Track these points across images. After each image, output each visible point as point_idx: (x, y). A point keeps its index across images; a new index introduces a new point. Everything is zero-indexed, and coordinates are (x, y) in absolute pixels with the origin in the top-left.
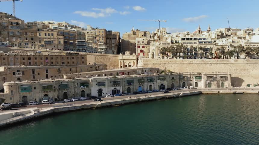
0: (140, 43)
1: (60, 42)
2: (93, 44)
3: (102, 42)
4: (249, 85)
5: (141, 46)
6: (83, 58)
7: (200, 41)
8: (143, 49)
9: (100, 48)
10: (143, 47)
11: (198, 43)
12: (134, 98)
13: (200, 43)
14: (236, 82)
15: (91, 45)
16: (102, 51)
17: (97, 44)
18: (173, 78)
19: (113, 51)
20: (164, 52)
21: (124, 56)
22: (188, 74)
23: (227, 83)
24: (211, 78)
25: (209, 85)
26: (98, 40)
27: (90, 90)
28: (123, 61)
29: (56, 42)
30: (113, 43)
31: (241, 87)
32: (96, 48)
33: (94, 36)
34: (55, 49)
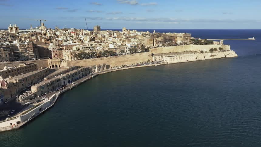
0: (54, 49)
1: (6, 55)
2: (25, 53)
3: (31, 52)
4: (112, 68)
5: (55, 51)
6: (35, 66)
7: (90, 48)
8: (56, 53)
9: (31, 56)
10: (56, 51)
11: (89, 50)
12: (78, 82)
13: (90, 49)
14: (108, 67)
15: (23, 54)
16: (32, 57)
17: (28, 53)
18: (86, 70)
19: (36, 56)
20: (76, 56)
21: (52, 60)
22: (91, 66)
23: (105, 68)
24: (99, 67)
25: (99, 70)
26: (28, 50)
27: (61, 83)
28: (52, 63)
29: (4, 56)
30: (36, 51)
31: (110, 69)
32: (27, 56)
33: (25, 47)
34: (4, 61)
